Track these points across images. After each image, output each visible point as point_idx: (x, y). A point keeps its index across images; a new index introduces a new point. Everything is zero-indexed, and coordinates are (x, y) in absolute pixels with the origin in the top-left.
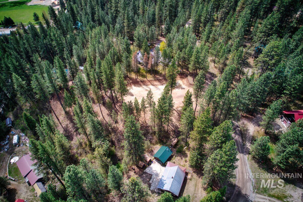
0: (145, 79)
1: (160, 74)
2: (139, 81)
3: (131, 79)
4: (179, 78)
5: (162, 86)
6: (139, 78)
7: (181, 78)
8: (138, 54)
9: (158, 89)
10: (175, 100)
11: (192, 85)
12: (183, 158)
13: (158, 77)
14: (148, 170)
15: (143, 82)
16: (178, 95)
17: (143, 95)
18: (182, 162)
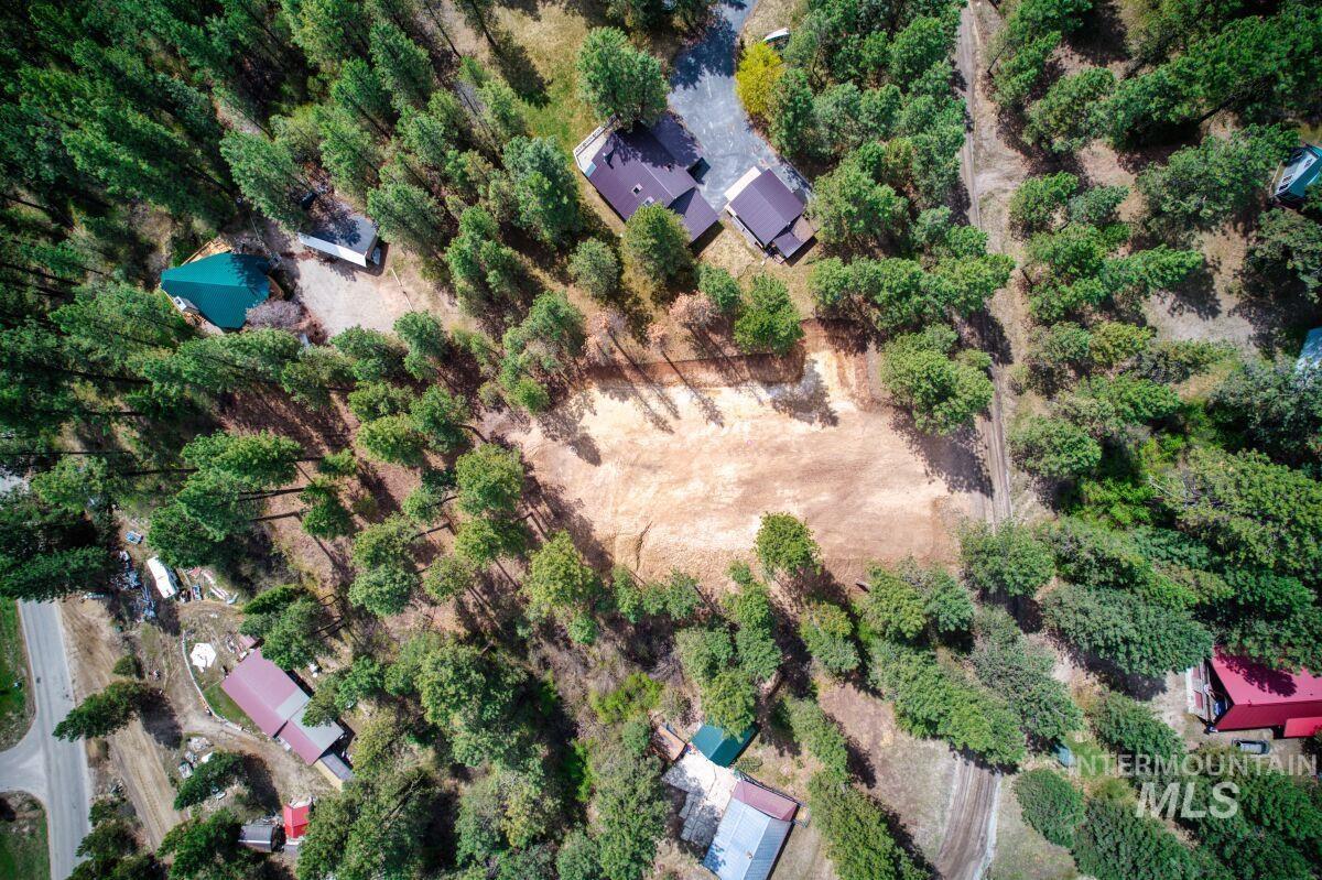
2: (626, 361)
5: (732, 391)
9: (714, 416)
10: (788, 492)
11: (879, 403)
12: (786, 753)
13: (717, 338)
14: (671, 777)
15: (643, 370)
16: (807, 458)
17: (645, 456)
18: (787, 765)
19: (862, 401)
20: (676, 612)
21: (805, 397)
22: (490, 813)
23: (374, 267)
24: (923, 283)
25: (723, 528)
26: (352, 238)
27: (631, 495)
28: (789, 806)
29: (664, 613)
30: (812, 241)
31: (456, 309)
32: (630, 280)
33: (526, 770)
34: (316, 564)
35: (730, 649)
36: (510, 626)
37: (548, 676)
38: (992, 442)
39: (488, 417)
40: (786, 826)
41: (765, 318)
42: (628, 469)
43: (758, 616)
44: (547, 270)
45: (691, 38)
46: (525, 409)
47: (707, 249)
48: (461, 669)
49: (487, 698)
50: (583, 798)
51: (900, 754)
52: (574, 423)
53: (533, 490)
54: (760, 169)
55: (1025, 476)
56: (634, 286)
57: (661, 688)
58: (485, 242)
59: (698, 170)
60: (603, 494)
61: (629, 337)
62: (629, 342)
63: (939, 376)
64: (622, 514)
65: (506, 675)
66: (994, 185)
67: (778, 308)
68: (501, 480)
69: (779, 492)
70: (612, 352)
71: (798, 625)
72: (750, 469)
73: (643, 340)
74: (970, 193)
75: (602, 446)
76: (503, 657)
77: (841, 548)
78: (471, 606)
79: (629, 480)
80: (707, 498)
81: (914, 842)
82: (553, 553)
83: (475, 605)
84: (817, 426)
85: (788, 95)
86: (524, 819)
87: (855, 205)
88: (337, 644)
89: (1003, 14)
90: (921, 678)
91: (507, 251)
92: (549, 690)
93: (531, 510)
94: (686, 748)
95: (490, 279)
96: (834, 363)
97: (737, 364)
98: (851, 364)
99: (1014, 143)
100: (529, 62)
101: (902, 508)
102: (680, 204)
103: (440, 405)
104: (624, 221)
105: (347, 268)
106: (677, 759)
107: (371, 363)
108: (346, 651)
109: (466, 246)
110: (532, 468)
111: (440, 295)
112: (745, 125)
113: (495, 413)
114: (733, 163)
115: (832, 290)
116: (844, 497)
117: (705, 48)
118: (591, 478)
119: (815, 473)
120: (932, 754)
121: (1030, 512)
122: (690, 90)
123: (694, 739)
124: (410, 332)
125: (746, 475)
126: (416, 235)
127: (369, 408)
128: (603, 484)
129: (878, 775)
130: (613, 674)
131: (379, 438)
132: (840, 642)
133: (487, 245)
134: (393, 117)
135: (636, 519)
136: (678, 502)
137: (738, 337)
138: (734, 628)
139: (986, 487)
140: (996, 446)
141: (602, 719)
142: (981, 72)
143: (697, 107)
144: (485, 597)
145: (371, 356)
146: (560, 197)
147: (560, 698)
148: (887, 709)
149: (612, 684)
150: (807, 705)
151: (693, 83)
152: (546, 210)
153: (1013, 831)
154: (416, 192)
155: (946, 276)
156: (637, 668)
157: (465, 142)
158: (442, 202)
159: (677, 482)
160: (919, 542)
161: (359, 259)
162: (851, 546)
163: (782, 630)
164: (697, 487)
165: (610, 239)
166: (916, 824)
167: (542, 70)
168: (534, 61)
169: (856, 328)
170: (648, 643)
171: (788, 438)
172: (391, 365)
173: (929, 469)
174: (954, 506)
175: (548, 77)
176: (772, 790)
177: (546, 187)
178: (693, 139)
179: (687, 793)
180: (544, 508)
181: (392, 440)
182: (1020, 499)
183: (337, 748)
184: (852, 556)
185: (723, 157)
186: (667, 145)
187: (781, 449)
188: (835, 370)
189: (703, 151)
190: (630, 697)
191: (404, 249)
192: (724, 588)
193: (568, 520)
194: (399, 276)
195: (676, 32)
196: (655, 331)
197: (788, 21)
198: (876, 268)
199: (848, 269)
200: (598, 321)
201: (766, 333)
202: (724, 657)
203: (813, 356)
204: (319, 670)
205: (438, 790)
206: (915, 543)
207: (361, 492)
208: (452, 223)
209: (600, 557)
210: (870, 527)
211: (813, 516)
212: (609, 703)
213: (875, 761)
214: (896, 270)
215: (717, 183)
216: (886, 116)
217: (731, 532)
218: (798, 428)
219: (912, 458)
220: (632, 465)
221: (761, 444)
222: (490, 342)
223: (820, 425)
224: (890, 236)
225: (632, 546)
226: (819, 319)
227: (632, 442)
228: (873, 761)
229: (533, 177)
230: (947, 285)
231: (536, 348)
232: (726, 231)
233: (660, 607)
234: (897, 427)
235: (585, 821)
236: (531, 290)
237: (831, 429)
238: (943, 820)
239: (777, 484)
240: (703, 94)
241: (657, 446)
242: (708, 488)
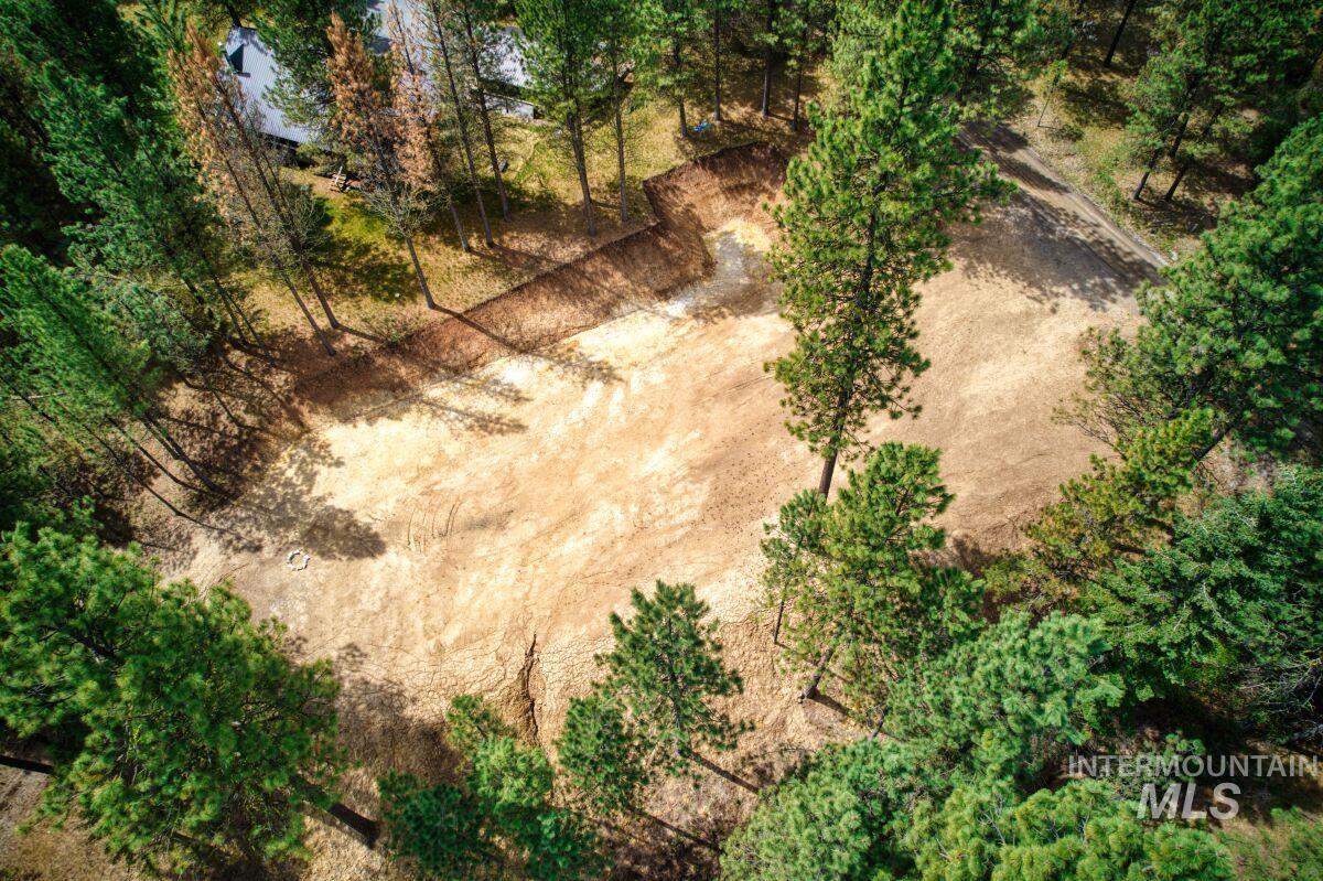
0: (417, 312)
1: (543, 212)
2: (368, 345)
3: (272, 350)
4: (721, 204)
5: (602, 328)
6: (345, 312)
7: (734, 191)
8: (237, 60)
17: (468, 504)
27: (464, 596)
32: (341, 230)
56: (351, 235)
60: (394, 624)
64: (463, 642)
69: (786, 456)
75: (372, 517)
79: (446, 571)
80: (642, 530)
96: (757, 228)
101: (1034, 381)
118: (353, 599)
125: (699, 453)
128: (388, 599)
136: (580, 565)
159: (559, 526)
162: (995, 491)
164: (608, 517)
171: (746, 361)
184: (1011, 511)
203: (719, 230)
210: (1005, 441)
217: (731, 573)
220: (442, 535)
221: (701, 392)
226: (695, 160)
227: (428, 492)
239: (772, 443)
241: (485, 475)
242: (633, 509)
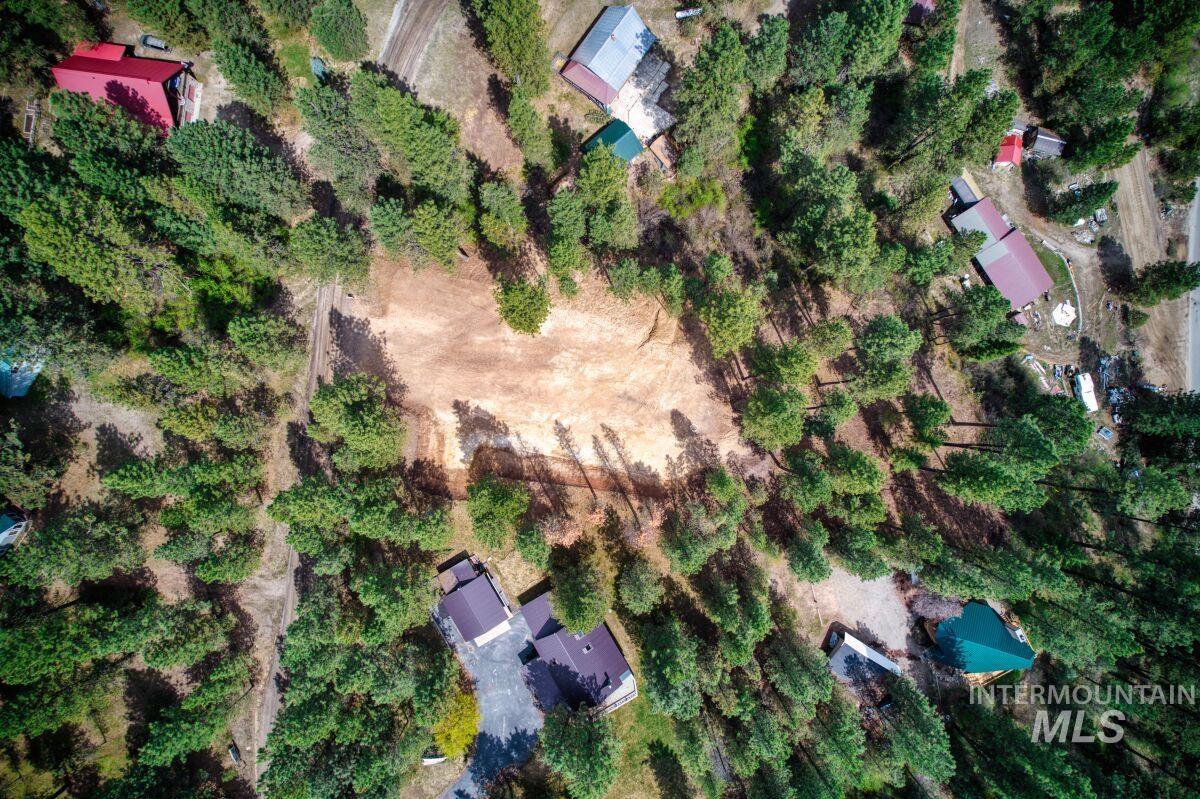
9: (562, 432)
10: (511, 350)
11: (414, 412)
12: (562, 121)
13: (545, 500)
14: (668, 120)
15: (616, 486)
16: (488, 377)
17: (631, 410)
18: (563, 110)
19: (428, 418)
20: (633, 265)
21: (478, 431)
22: (836, 122)
23: (837, 631)
24: (352, 511)
25: (575, 330)
26: (853, 660)
27: (651, 377)
28: (570, 74)
29: (643, 266)
30: (442, 569)
31: (773, 576)
32: (611, 569)
33: (796, 153)
34: (945, 375)
35: (592, 223)
36: (783, 283)
37: (758, 232)
38: (321, 357)
39: (764, 474)
40: (574, 58)
41: (498, 510)
42: (649, 401)
43: (561, 247)
44: (683, 594)
45: (510, 774)
46: (729, 474)
47: (537, 582)
48: (835, 255)
49: (817, 224)
50: (751, 118)
51: (462, 99)
52: (688, 453)
53: (737, 400)
54: (474, 644)
55: (299, 321)
56: (608, 563)
57: (660, 201)
58: (734, 631)
59: (529, 655)
60: (676, 383)
61: (622, 519)
62: (624, 514)
63: (356, 425)
64: (659, 362)
65: (795, 241)
66: (270, 583)
67: (485, 516)
68: (764, 415)
69: (519, 351)
70: (640, 508)
71: (527, 231)
72: (539, 379)
73: (611, 513)
74: (293, 582)
75: (668, 427)
76: (795, 257)
77: (475, 291)
78: (814, 309)
79: (650, 391)
80: (584, 360)
81: (466, 20)
82: (732, 340)
83: (811, 309)
84: (473, 404)
85: (435, 704)
86: (807, 111)
87: (397, 593)
88: (942, 300)
89: (229, 735)
90: (429, 162)
91: (716, 619)
92: (760, 219)
93: (743, 383)
94: (649, 143)
95: (736, 597)
96: (446, 457)
97: (532, 473)
98: (431, 452)
99: (244, 618)
100: (660, 785)
101: (414, 315)
102: (552, 627)
103: (804, 494)
104: (605, 623)
105: (863, 635)
106: (659, 135)
107: (859, 545)
108: (935, 292)
109: (751, 631)
110: (735, 420)
111: (784, 592)
112: (479, 685)
113: (756, 476)
114: (497, 654)
115: (434, 522)
116: (463, 335)
117: (500, 763)
118: (683, 401)
119: (484, 362)
120: (433, 94)
121: (302, 288)
122: (521, 728)
123: (641, 150)
124: (818, 565)
125: (545, 373)
126: (794, 650)
127: (869, 505)
128: (673, 393)
129: (485, 85)
130: (701, 222)
131: (865, 476)
132: (494, 208)
133: (732, 629)
134: (793, 762)
135: (650, 355)
136: (610, 363)
137: (526, 498)
138: (585, 240)
139: (336, 317)
140: (319, 352)
141: (718, 185)
142: (260, 687)
143: (518, 711)
144: (800, 314)
145: (858, 551)
146: (658, 656)
147: (752, 211)
148: (465, 141)
149: (703, 212)
150: (535, 160)
151: (517, 734)
152: (672, 648)
153: (378, 12)
154: (786, 689)
155: (331, 513)
156: (678, 223)
157: (733, 725)
158: (765, 676)
159: (607, 381)
160: (405, 282)
161: (850, 640)
162: (467, 291)
163: (542, 229)
164: (591, 372)
165: (621, 610)
166: (461, 35)
167: (650, 776)
168: (655, 784)
169: (420, 483)
170: (663, 243)
171: (501, 398)
172: (841, 539)
173: (382, 344)
174: (368, 307)
175: (646, 767)
176: (581, 91)
177: (668, 669)
178: (528, 683)
179: (657, 104)
180: (731, 382)
181: (854, 472)
182: (308, 301)
183: (960, 207)
184: (467, 282)
185: (505, 662)
186: (553, 683)
187: (509, 390)
188: (447, 450)
189: (522, 671)
190: (690, 199)
191: (808, 640)
192: (586, 278)
193: (711, 367)
194: (817, 617)
195: (523, 783)
196: (598, 519)
197: (420, 770)
198: (390, 533)
199: (415, 537)
200: (648, 540)
201: (500, 496)
202: (599, 217)
203: (463, 466)
204: (962, 280)
205: (878, 151)
206: (409, 282)
207: (891, 431)
208: (759, 654)
209: (690, 328)
210: (445, 304)
211: (493, 325)
212: (709, 197)
213: (486, 97)
214: (373, 527)
215: (514, 639)
216: (352, 666)
217: (569, 326)
218: (490, 405)
219: (396, 358)
220: (644, 404)
221: (526, 398)
222: (748, 541)
223: (470, 404)
224: (372, 560)
225: (659, 332)
226: (450, 498)
227: (640, 424)
228: (487, 98)
229: (678, 681)
230: (331, 504)
231: (708, 526)
232: (517, 594)
233: (645, 273)
234: (402, 388)
235: (753, 98)
236: (701, 580)
237: (461, 399)
238: (437, 34)
239: (519, 360)
240: (510, 721)
241: (618, 417)
242: (581, 369)
